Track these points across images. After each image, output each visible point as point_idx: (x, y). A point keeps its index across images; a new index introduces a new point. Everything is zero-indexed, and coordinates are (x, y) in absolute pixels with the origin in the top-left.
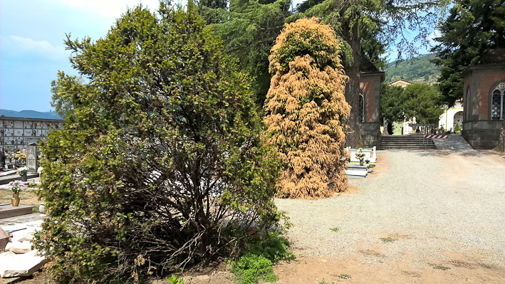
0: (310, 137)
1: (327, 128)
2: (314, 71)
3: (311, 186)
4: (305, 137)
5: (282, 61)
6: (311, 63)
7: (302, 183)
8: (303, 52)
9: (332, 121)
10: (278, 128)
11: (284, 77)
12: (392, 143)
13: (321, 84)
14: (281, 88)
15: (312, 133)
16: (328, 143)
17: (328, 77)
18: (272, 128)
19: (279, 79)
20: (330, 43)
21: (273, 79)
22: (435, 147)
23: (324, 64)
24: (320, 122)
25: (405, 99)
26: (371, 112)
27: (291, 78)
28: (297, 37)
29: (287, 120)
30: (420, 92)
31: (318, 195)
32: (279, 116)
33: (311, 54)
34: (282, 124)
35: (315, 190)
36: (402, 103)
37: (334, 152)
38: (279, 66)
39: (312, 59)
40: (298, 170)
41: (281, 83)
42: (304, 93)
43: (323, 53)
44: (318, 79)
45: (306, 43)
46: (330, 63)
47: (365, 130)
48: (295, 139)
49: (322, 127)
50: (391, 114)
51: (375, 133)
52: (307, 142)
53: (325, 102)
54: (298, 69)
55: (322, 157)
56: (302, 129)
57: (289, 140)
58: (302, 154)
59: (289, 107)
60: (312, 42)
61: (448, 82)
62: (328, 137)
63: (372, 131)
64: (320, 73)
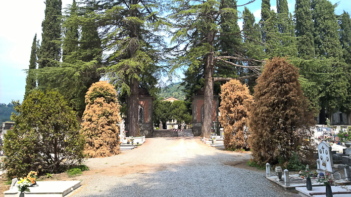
2: (105, 104)
3: (102, 152)
4: (100, 131)
5: (91, 99)
6: (104, 101)
7: (98, 151)
8: (101, 96)
9: (113, 125)
11: (92, 106)
13: (108, 109)
14: (90, 111)
15: (104, 129)
16: (111, 134)
17: (111, 106)
18: (85, 128)
19: (89, 107)
20: (112, 93)
23: (109, 101)
27: (95, 107)
28: (98, 90)
29: (92, 124)
32: (89, 122)
33: (104, 97)
34: (90, 126)
35: (104, 154)
37: (114, 138)
38: (89, 101)
39: (104, 99)
40: (97, 145)
42: (100, 113)
43: (109, 97)
46: (112, 100)
48: (96, 132)
49: (108, 127)
52: (101, 134)
53: (110, 117)
54: (98, 103)
55: (108, 140)
56: (99, 128)
57: (93, 133)
58: (99, 138)
59: (93, 119)
60: (104, 92)
62: (111, 131)
64: (108, 105)
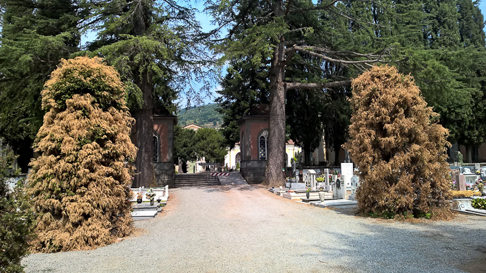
0: (91, 180)
1: (110, 170)
2: (96, 111)
3: (89, 234)
4: (84, 180)
5: (57, 98)
6: (93, 103)
7: (78, 232)
8: (83, 90)
9: (116, 163)
10: (51, 171)
11: (60, 115)
12: (184, 181)
13: (105, 125)
14: (56, 126)
15: (93, 175)
16: (112, 186)
17: (112, 118)
18: (43, 171)
19: (54, 117)
20: (114, 85)
21: (46, 117)
22: (219, 184)
23: (107, 104)
24: (103, 164)
25: (197, 141)
26: (166, 152)
27: (69, 117)
28: (76, 74)
29: (62, 163)
30: (208, 135)
31: (97, 244)
32: (52, 158)
33: (92, 94)
34: (56, 167)
35: (94, 238)
36: (194, 144)
37: (118, 195)
38: (53, 103)
39: (93, 99)
40: (73, 218)
41: (56, 121)
42: (84, 133)
43: (105, 93)
44: (101, 120)
45: (87, 81)
46: (115, 104)
47: (160, 169)
48: (72, 183)
49: (105, 169)
50: (185, 154)
51: (170, 173)
52: (86, 185)
53: (109, 144)
54: (77, 108)
55: (105, 201)
56: (80, 172)
57: (65, 185)
58: (80, 199)
59: (65, 148)
60: (94, 81)
61: (228, 128)
62: (112, 179)
63: (166, 170)
64: (103, 113)
